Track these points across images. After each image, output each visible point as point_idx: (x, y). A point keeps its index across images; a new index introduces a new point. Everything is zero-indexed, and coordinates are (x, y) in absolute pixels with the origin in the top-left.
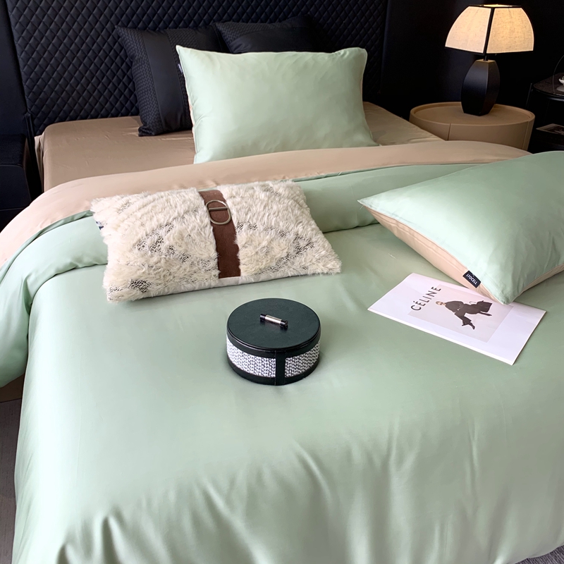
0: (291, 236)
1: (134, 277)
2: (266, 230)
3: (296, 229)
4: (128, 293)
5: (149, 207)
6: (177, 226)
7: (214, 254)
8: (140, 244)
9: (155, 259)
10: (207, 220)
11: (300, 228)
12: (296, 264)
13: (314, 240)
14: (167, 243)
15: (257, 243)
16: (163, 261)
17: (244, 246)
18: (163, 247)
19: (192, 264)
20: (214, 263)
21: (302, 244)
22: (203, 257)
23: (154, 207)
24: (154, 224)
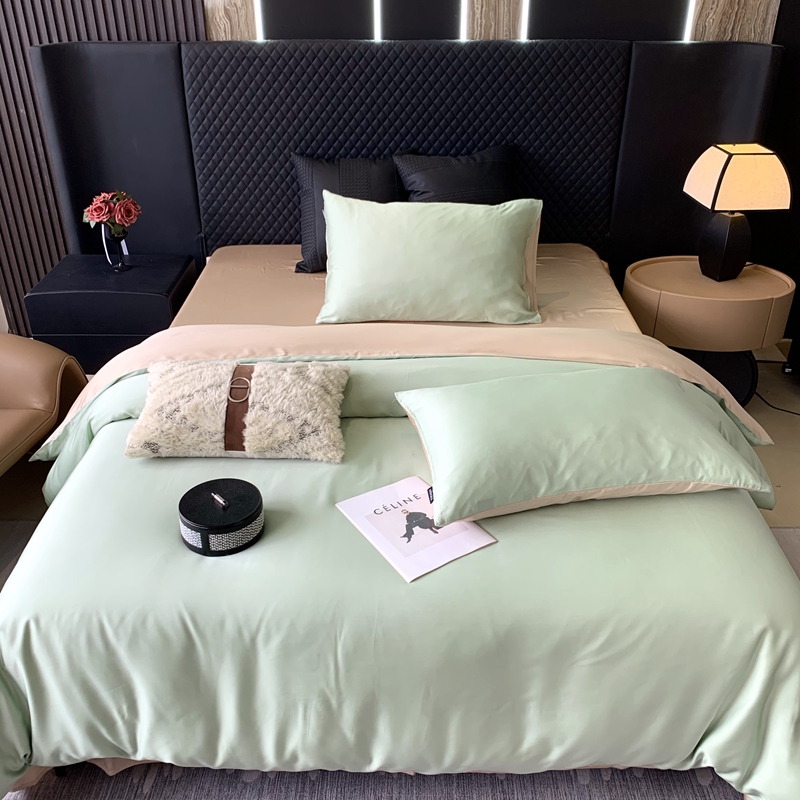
0: (298, 422)
1: (147, 439)
2: (276, 413)
3: (304, 416)
4: (140, 451)
5: (182, 377)
6: (197, 398)
7: (221, 428)
8: (161, 409)
9: (167, 426)
10: (225, 396)
11: (309, 415)
12: (299, 448)
13: (321, 428)
14: (182, 413)
15: (263, 424)
16: (174, 429)
17: (250, 425)
18: (178, 416)
19: (201, 434)
20: (220, 436)
21: (308, 430)
22: (210, 430)
23: (187, 377)
24: (178, 393)
